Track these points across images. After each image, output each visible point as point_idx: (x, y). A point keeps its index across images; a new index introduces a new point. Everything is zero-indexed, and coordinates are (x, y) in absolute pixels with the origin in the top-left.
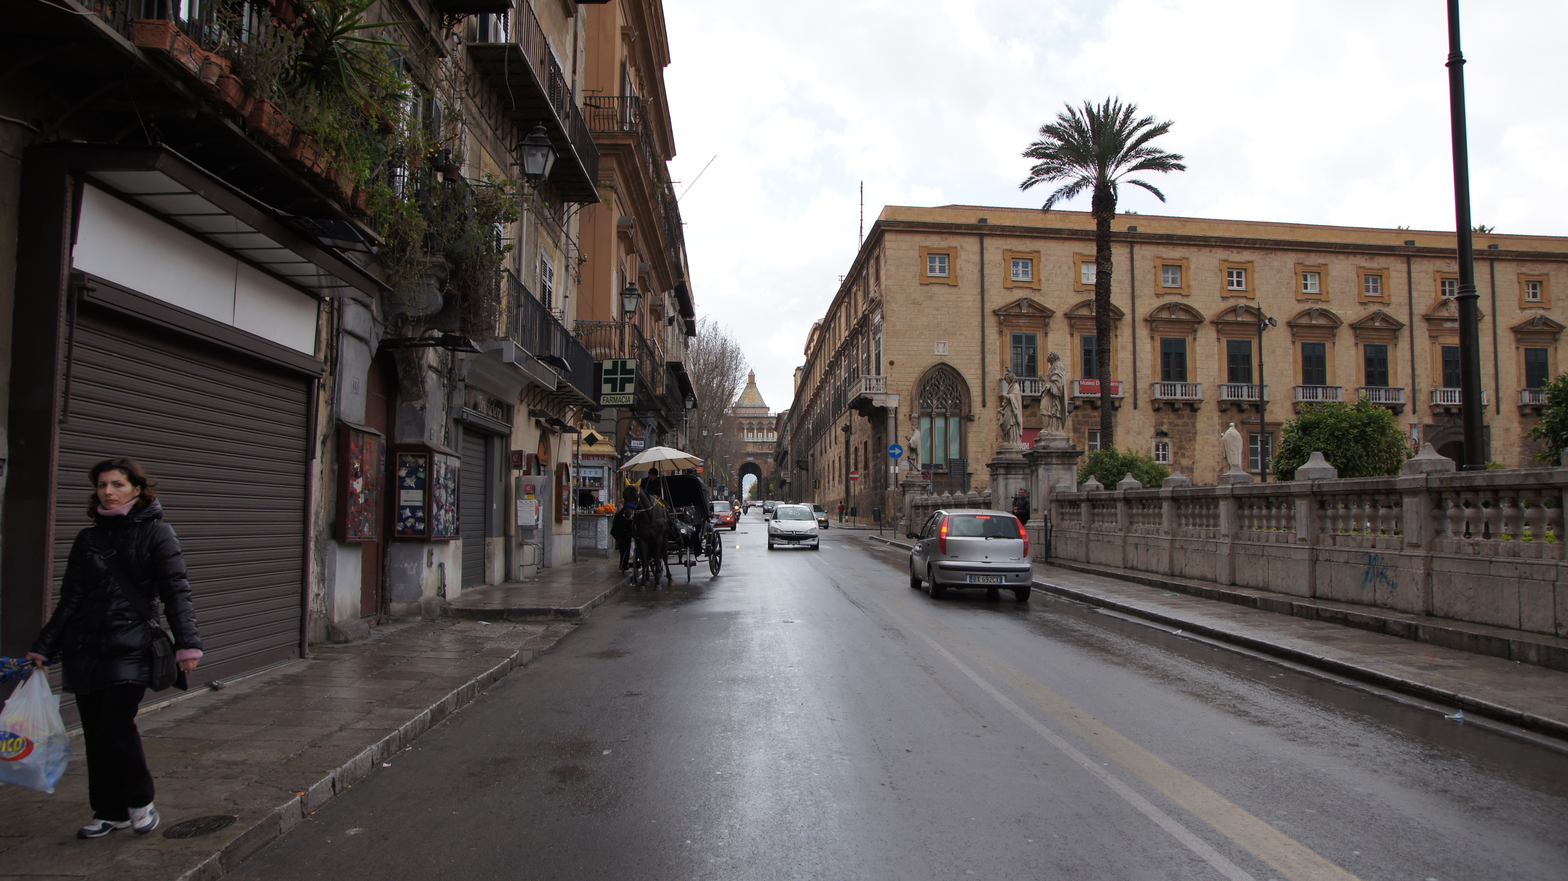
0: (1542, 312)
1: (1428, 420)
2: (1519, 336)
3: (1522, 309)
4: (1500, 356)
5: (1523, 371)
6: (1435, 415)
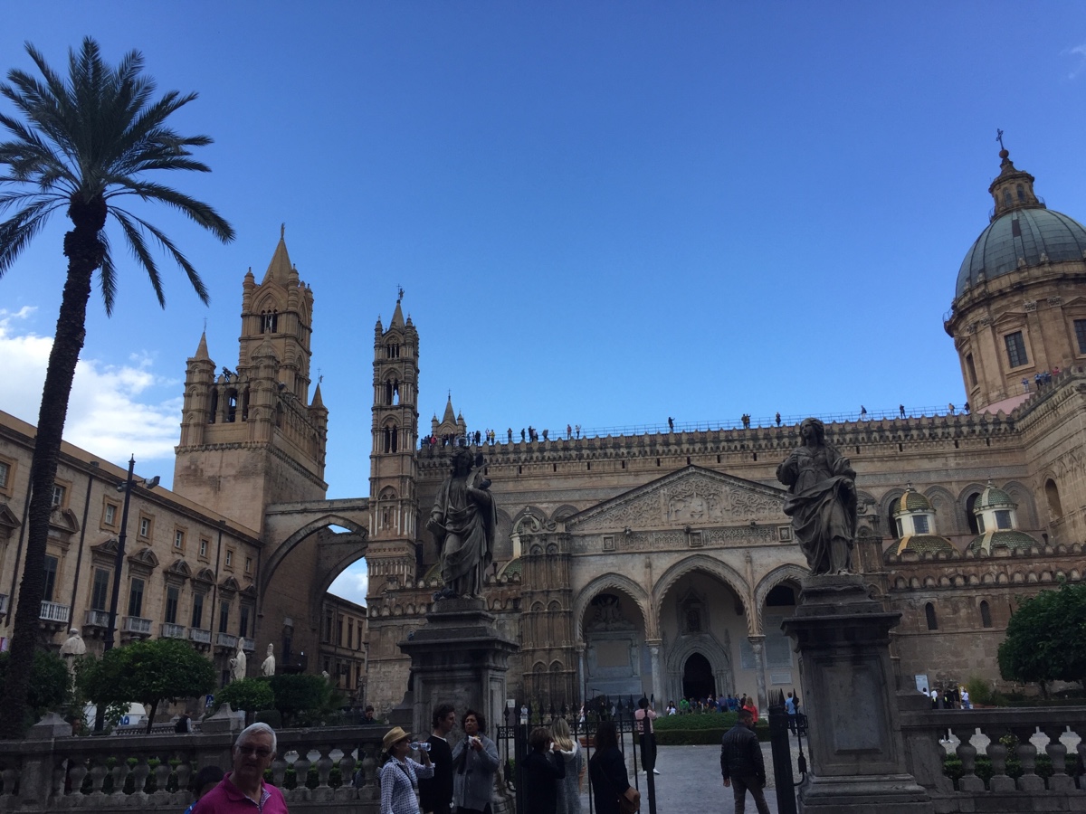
2: (96, 556)
3: (102, 530)
4: (80, 573)
5: (92, 591)
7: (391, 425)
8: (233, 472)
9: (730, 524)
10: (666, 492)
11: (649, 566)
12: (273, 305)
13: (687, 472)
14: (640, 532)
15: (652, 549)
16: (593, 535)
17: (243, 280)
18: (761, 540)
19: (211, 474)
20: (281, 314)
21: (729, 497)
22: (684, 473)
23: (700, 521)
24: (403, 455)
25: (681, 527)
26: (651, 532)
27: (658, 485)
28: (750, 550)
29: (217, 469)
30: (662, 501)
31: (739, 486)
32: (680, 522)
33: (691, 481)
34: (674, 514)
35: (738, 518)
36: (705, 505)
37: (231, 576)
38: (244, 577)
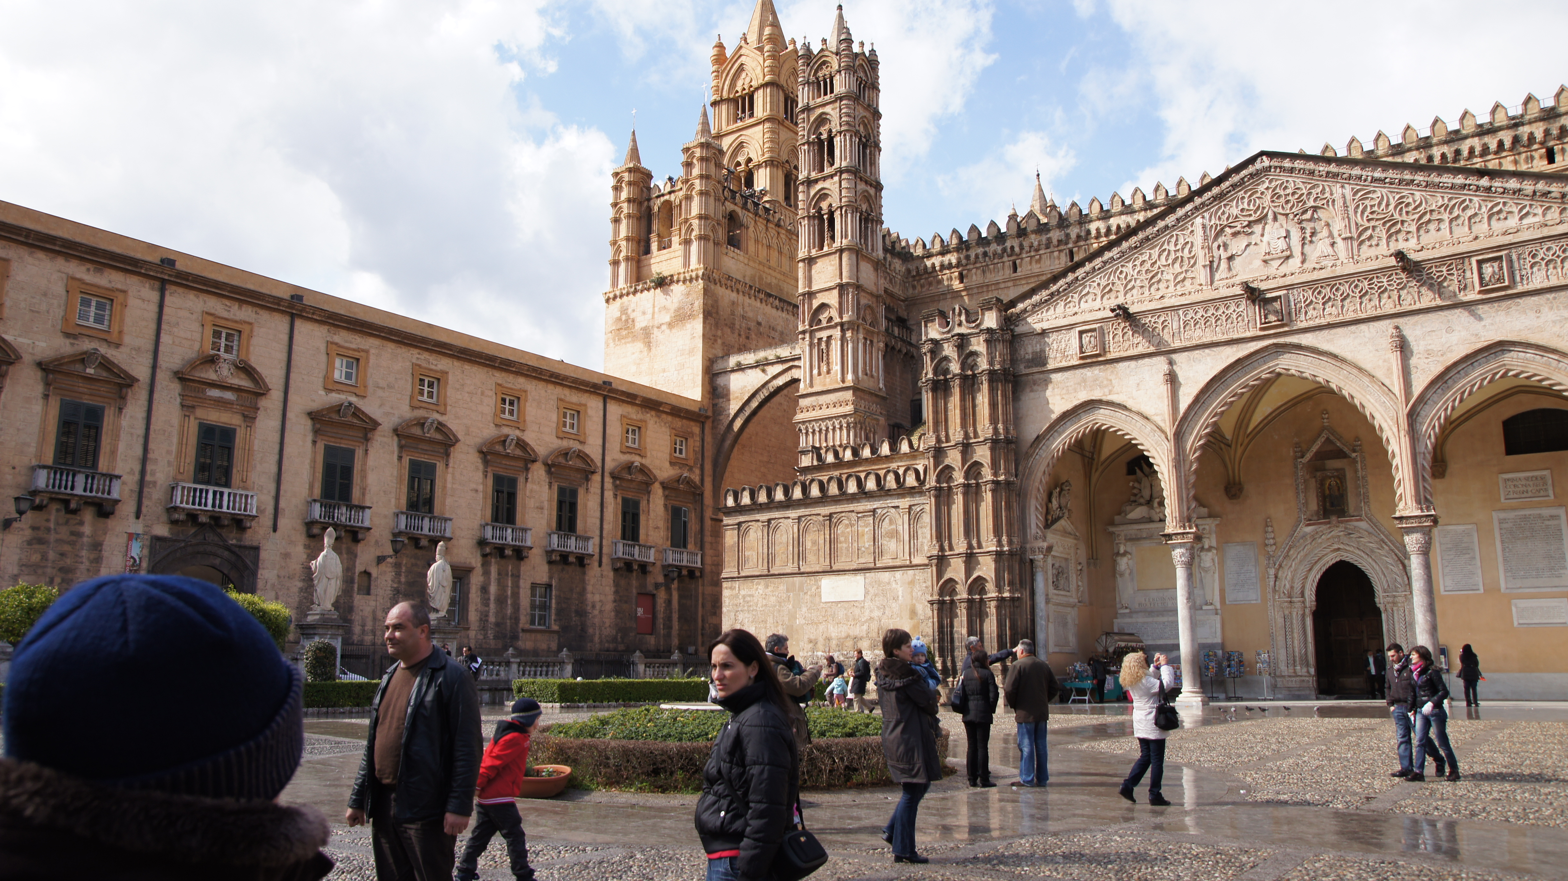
0: (353, 399)
1: (162, 530)
2: (318, 426)
3: (328, 390)
4: (287, 450)
5: (319, 475)
6: (174, 522)
7: (824, 205)
8: (667, 318)
9: (1351, 269)
10: (1206, 222)
11: (1172, 379)
12: (748, 80)
13: (1251, 169)
14: (1153, 312)
15: (1177, 344)
16: (1058, 329)
17: (712, 53)
18: (1430, 294)
19: (643, 325)
20: (757, 89)
21: (1351, 210)
22: (1244, 173)
23: (1285, 269)
24: (841, 251)
25: (1238, 290)
26: (1174, 309)
27: (1189, 207)
28: (1400, 321)
29: (649, 316)
30: (1198, 239)
31: (1374, 180)
32: (1238, 280)
33: (1261, 188)
34: (1224, 265)
35: (1373, 252)
36: (1296, 236)
37: (637, 460)
38: (672, 464)
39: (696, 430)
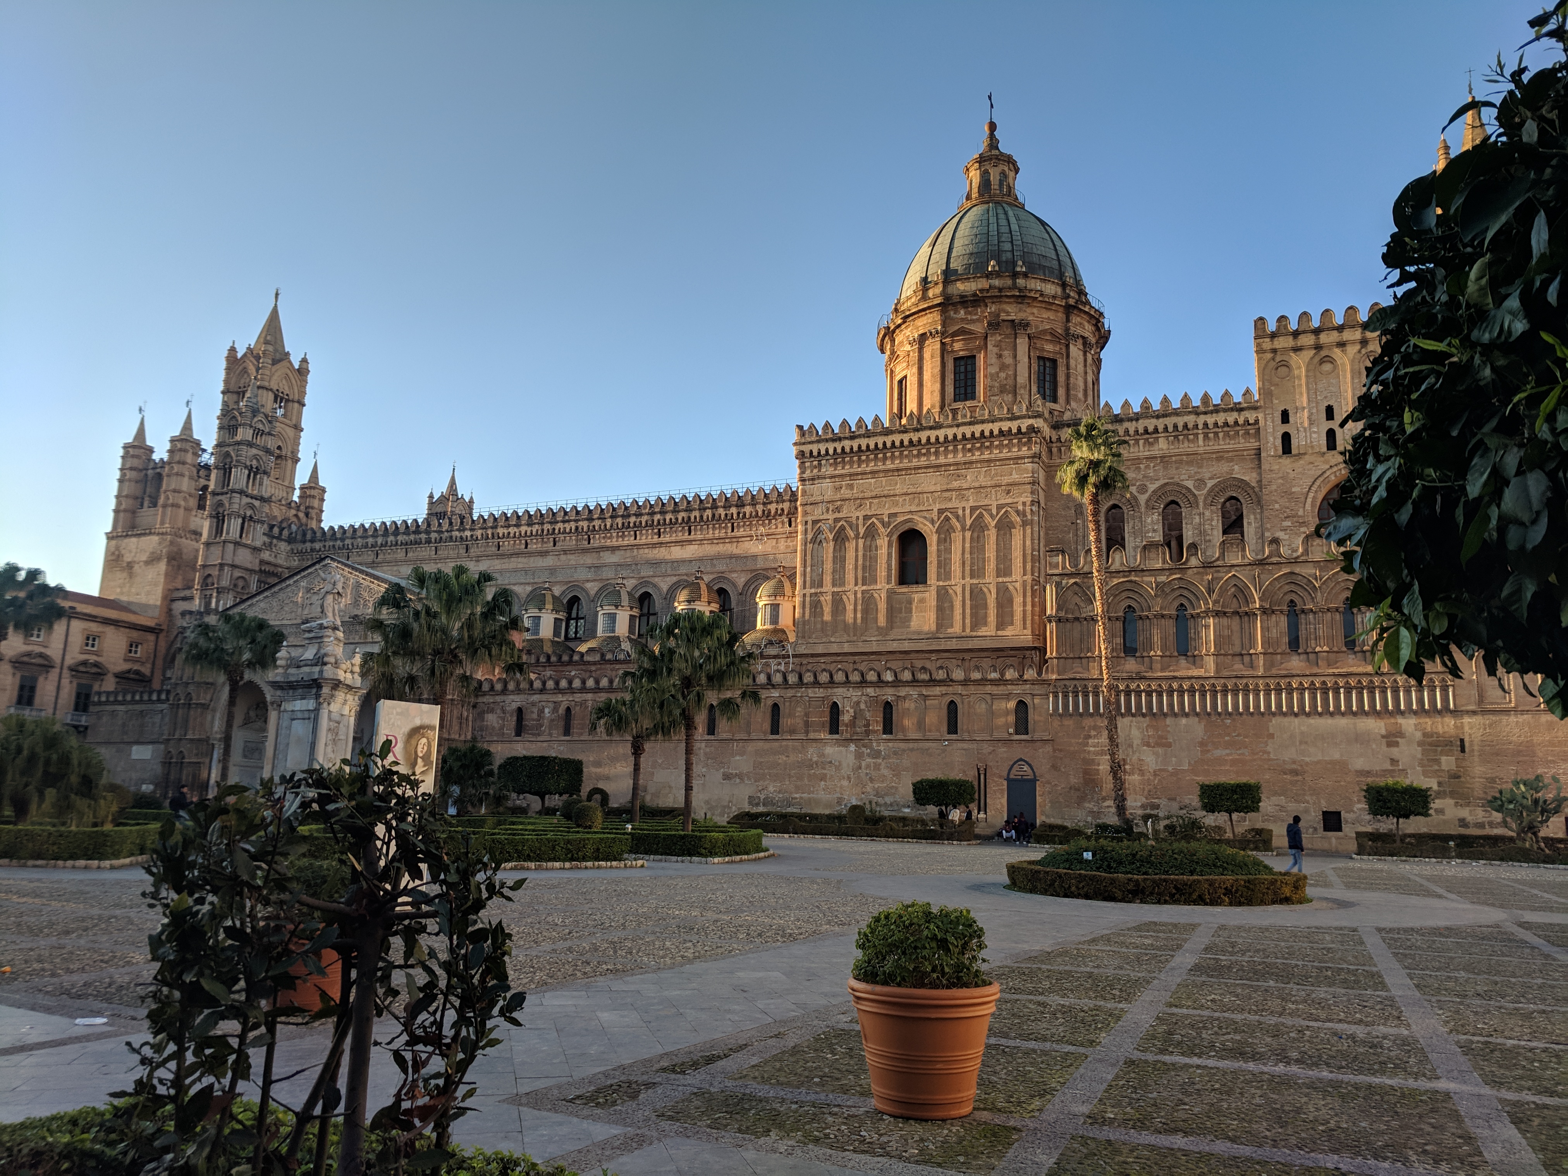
8: (144, 558)
10: (305, 584)
13: (324, 562)
17: (226, 354)
19: (129, 562)
21: (354, 590)
26: (286, 625)
27: (299, 576)
29: (133, 555)
31: (363, 579)
34: (308, 607)
37: (93, 658)
38: (126, 660)
39: (151, 637)
